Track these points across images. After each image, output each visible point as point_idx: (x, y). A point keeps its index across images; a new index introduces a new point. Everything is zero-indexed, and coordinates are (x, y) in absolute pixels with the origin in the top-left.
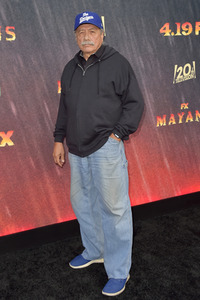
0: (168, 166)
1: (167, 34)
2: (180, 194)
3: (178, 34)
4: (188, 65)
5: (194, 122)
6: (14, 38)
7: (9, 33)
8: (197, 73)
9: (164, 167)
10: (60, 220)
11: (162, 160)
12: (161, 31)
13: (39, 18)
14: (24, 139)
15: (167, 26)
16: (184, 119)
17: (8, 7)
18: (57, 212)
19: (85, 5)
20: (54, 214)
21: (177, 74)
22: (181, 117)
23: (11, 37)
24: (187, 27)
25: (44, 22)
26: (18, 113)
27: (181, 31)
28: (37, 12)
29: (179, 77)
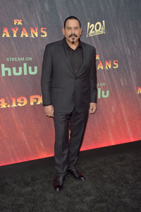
6: (46, 35)
7: (43, 32)
17: (42, 15)
19: (92, 13)
23: (44, 34)
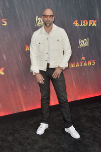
0: (75, 86)
1: (77, 25)
2: (80, 99)
3: (81, 25)
4: (85, 39)
5: (87, 66)
8: (89, 43)
9: (73, 86)
10: (25, 110)
11: (72, 83)
12: (74, 23)
13: (18, 15)
14: (9, 72)
15: (76, 21)
16: (83, 64)
18: (24, 106)
20: (22, 107)
21: (80, 43)
22: (81, 63)
24: (85, 22)
25: (20, 17)
26: (7, 59)
27: (83, 24)
28: (17, 12)
29: (81, 45)
